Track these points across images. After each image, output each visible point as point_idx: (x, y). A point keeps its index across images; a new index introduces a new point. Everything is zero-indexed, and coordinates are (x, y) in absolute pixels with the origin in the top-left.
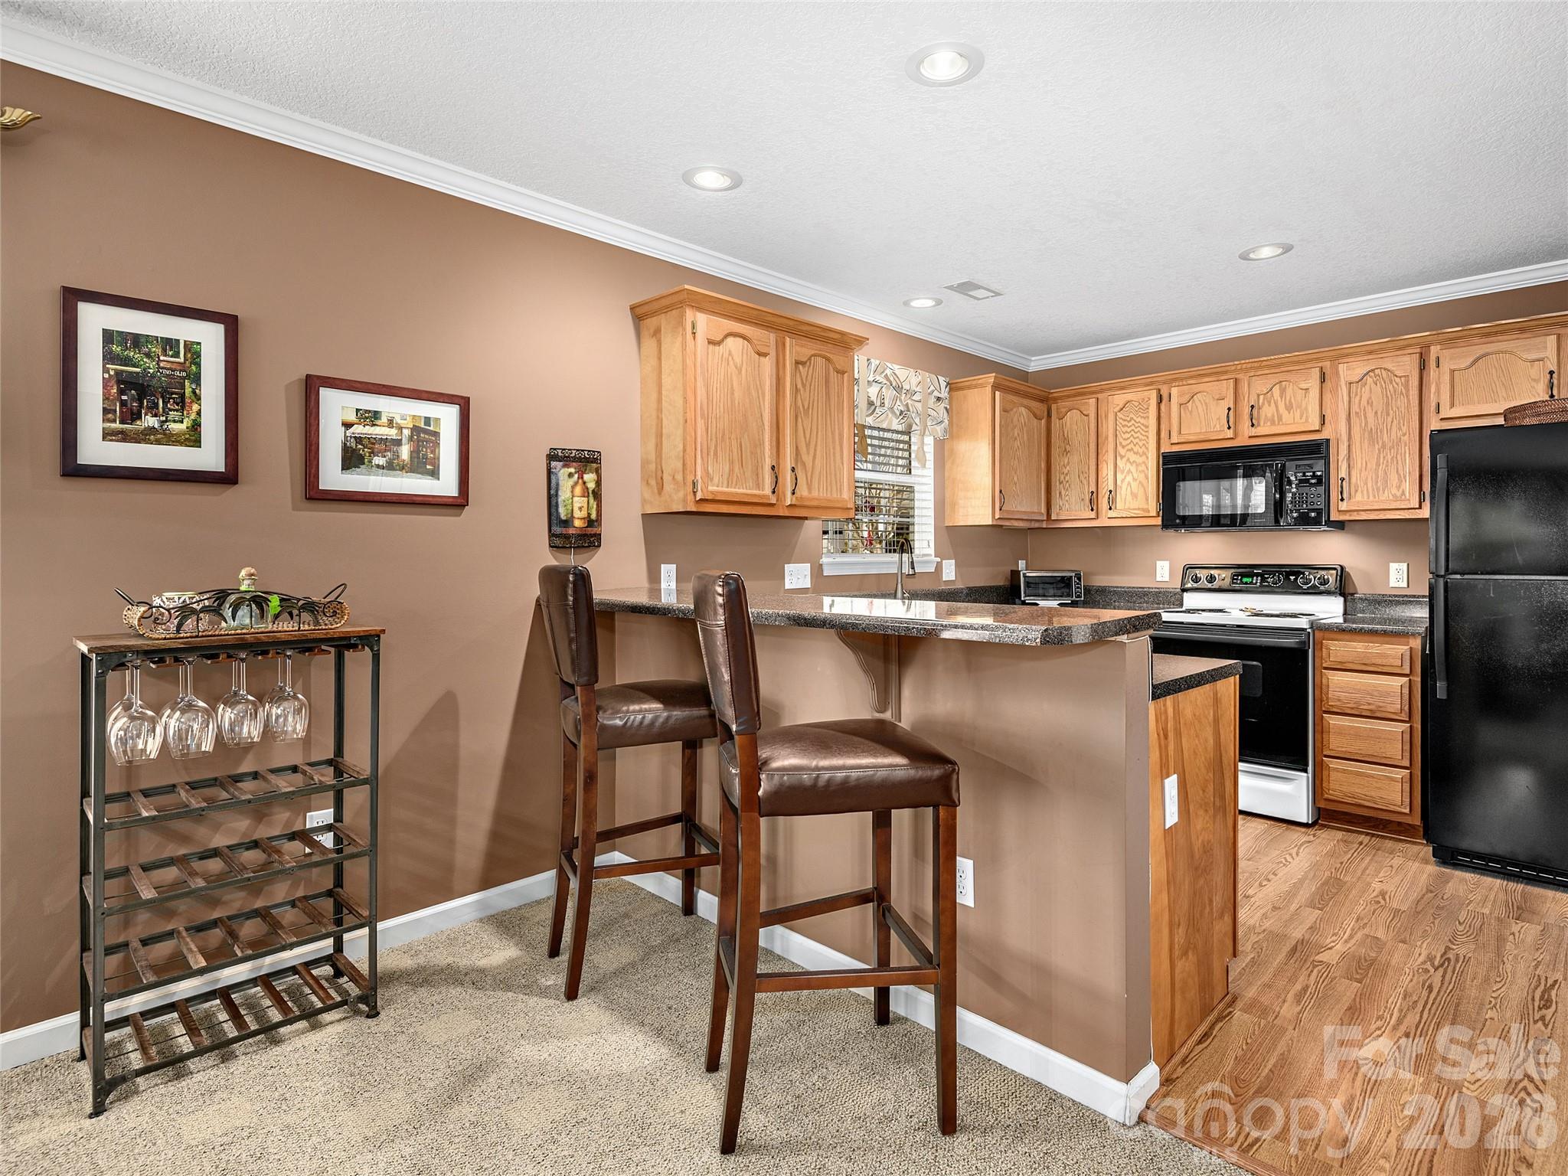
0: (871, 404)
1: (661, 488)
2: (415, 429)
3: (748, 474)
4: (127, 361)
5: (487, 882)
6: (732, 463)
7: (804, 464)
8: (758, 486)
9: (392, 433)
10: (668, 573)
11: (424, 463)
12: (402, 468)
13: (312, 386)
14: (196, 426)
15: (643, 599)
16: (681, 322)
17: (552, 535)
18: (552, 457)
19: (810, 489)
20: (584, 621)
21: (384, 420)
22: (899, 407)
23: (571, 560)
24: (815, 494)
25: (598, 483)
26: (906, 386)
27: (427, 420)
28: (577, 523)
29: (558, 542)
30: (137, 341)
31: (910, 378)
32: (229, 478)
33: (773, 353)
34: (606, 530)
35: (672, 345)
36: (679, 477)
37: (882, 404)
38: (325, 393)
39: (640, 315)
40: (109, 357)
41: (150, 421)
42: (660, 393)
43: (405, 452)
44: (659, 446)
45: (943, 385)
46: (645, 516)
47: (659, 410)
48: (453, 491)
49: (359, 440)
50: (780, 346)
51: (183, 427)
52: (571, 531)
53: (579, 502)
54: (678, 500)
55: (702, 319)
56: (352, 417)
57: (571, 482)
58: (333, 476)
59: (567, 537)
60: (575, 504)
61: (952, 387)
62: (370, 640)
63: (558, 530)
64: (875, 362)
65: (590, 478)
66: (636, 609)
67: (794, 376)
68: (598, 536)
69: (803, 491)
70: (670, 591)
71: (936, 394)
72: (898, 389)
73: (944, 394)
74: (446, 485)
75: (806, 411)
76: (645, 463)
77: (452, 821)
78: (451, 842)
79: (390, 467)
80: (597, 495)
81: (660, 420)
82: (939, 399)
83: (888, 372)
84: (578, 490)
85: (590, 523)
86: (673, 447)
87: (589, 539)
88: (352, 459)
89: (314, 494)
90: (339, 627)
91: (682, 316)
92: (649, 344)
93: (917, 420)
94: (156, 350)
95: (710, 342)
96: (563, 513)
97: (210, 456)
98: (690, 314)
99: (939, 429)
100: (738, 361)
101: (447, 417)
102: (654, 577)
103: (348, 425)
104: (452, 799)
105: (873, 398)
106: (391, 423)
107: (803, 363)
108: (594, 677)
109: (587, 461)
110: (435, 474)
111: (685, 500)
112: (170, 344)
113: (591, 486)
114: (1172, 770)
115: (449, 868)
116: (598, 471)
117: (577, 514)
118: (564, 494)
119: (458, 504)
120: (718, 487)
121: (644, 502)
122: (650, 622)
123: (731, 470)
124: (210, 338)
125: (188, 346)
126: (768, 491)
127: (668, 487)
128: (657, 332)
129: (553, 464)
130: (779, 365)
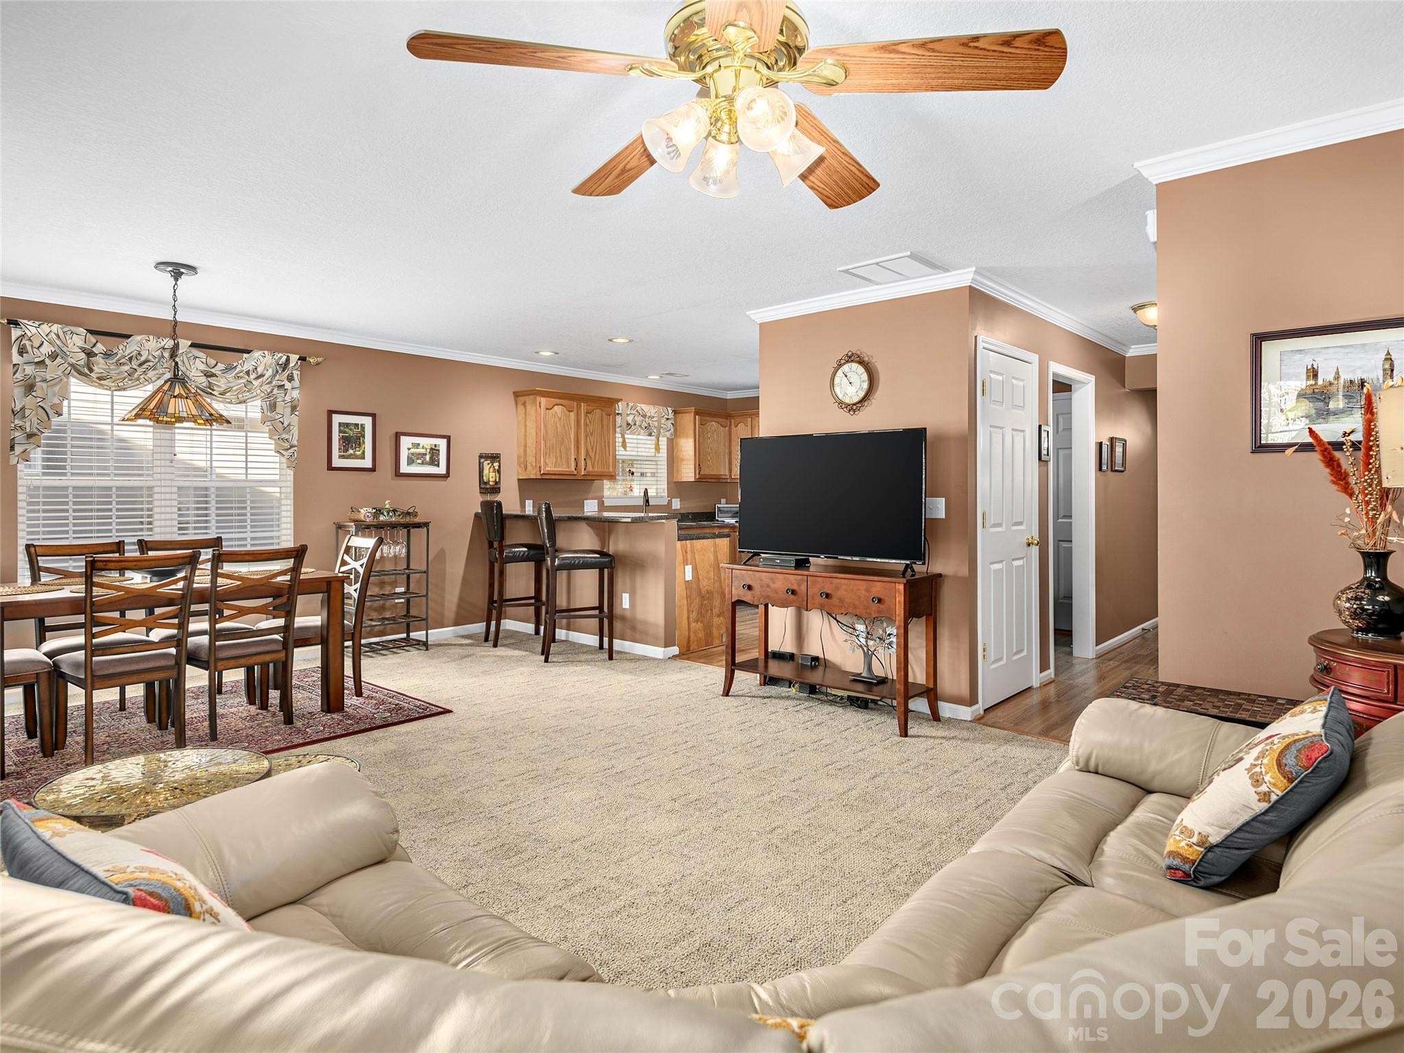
0: (628, 424)
1: (526, 469)
2: (431, 449)
3: (564, 462)
4: (345, 432)
5: (456, 624)
6: (556, 458)
7: (590, 457)
8: (568, 467)
9: (423, 451)
10: (529, 504)
11: (434, 462)
12: (426, 464)
13: (397, 436)
14: (364, 452)
15: (518, 513)
16: (535, 401)
17: (480, 488)
18: (481, 457)
19: (593, 467)
20: (499, 519)
21: (421, 446)
22: (644, 424)
23: (489, 498)
24: (596, 469)
25: (499, 466)
26: (648, 415)
27: (435, 446)
28: (491, 483)
29: (483, 491)
30: (347, 425)
31: (650, 410)
32: (373, 470)
33: (575, 410)
34: (503, 486)
35: (531, 410)
36: (534, 464)
37: (635, 424)
38: (402, 438)
39: (517, 395)
40: (340, 431)
41: (351, 451)
42: (526, 429)
43: (428, 458)
44: (525, 451)
45: (670, 411)
46: (519, 480)
47: (525, 436)
48: (444, 472)
49: (413, 454)
50: (579, 407)
51: (359, 453)
52: (488, 486)
53: (492, 474)
54: (533, 474)
55: (543, 400)
56: (410, 446)
57: (489, 466)
58: (405, 468)
59: (486, 489)
60: (490, 475)
61: (675, 412)
62: (426, 525)
63: (483, 486)
64: (631, 404)
65: (496, 465)
66: (517, 517)
67: (585, 420)
68: (499, 488)
69: (590, 468)
70: (529, 509)
71: (666, 416)
72: (644, 416)
73: (671, 416)
74: (442, 470)
75: (591, 434)
76: (519, 457)
77: (443, 598)
78: (443, 606)
79: (423, 463)
80: (499, 471)
81: (526, 440)
82: (668, 419)
83: (638, 408)
84: (491, 470)
85: (496, 483)
86: (531, 450)
87: (495, 489)
88: (410, 461)
89: (398, 474)
90: (417, 520)
91: (535, 398)
92: (521, 408)
93: (655, 431)
94: (353, 428)
95: (547, 409)
96: (485, 479)
97: (367, 463)
98: (538, 398)
99: (668, 434)
100: (559, 415)
101: (442, 444)
102: (523, 505)
103: (409, 449)
104: (443, 589)
105: (630, 422)
106: (423, 448)
107: (590, 413)
108: (502, 538)
109: (495, 458)
110: (438, 465)
111: (536, 474)
112: (357, 425)
113: (497, 468)
114: (689, 562)
115: (442, 615)
116: (499, 462)
117: (491, 479)
118: (486, 471)
119: (446, 476)
120: (550, 468)
121: (518, 474)
122: (521, 523)
123: (556, 461)
124: (367, 422)
125: (362, 425)
126: (573, 469)
127: (529, 468)
128: (524, 404)
129: (482, 460)
130: (578, 415)
